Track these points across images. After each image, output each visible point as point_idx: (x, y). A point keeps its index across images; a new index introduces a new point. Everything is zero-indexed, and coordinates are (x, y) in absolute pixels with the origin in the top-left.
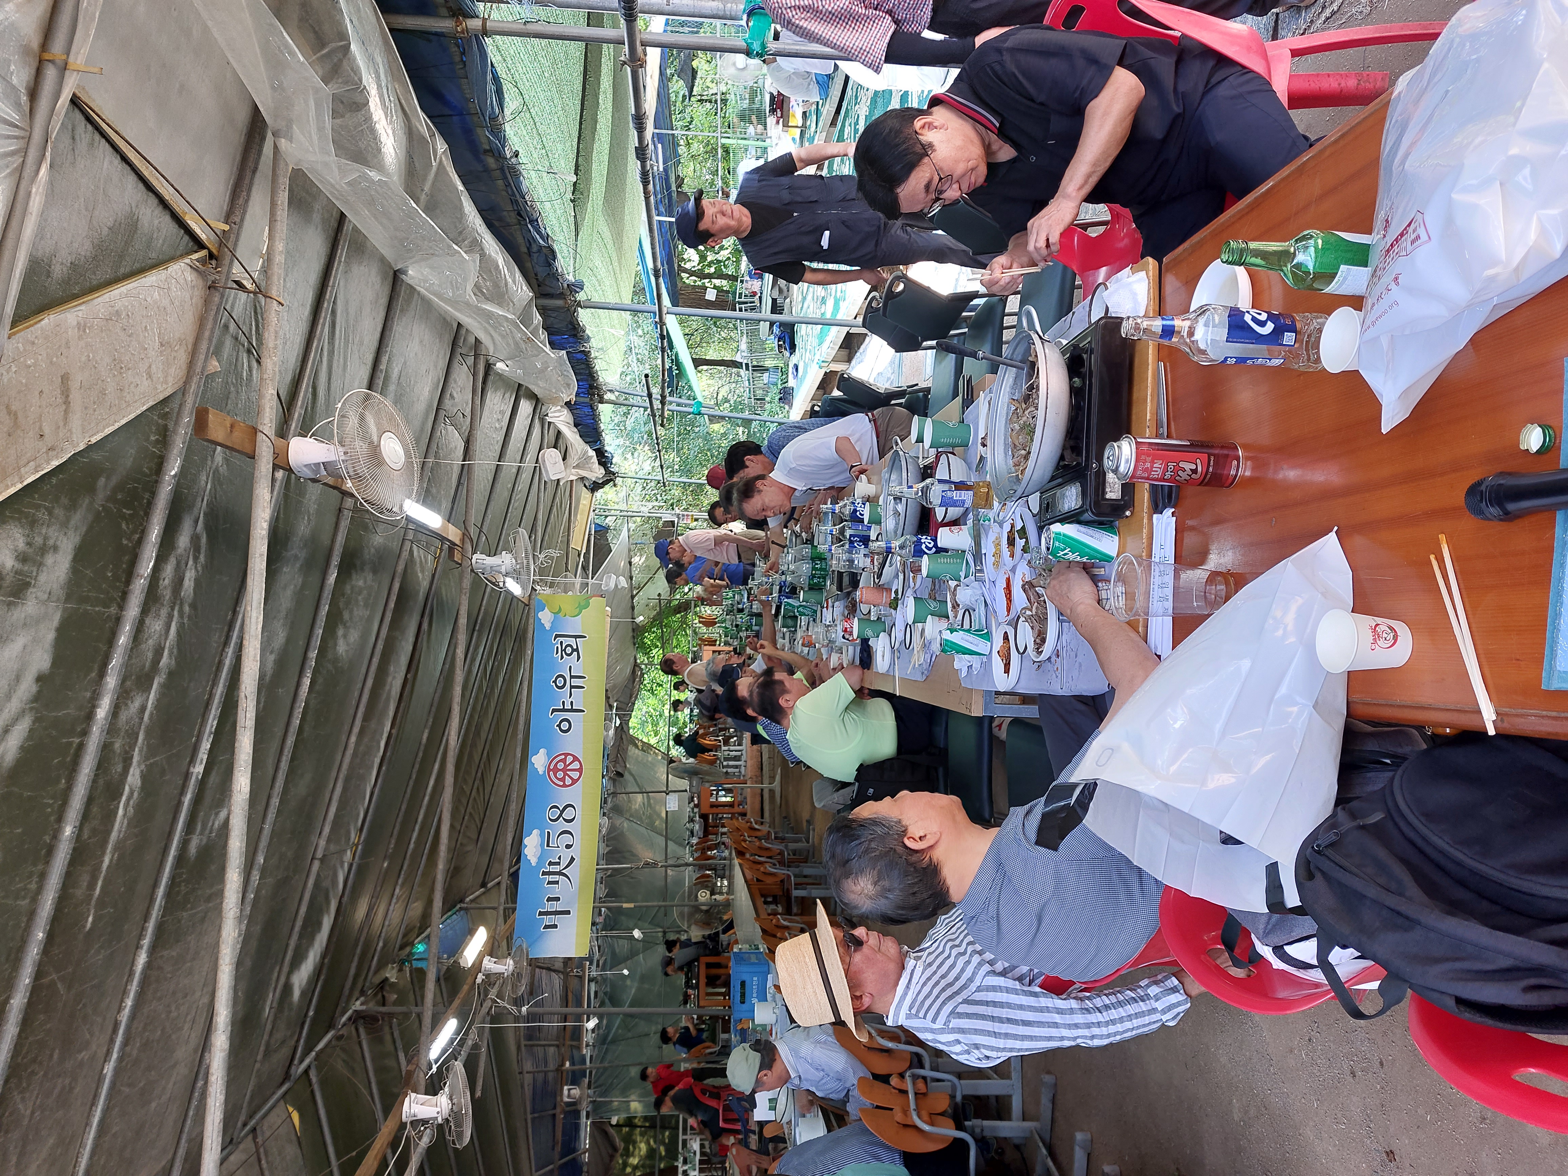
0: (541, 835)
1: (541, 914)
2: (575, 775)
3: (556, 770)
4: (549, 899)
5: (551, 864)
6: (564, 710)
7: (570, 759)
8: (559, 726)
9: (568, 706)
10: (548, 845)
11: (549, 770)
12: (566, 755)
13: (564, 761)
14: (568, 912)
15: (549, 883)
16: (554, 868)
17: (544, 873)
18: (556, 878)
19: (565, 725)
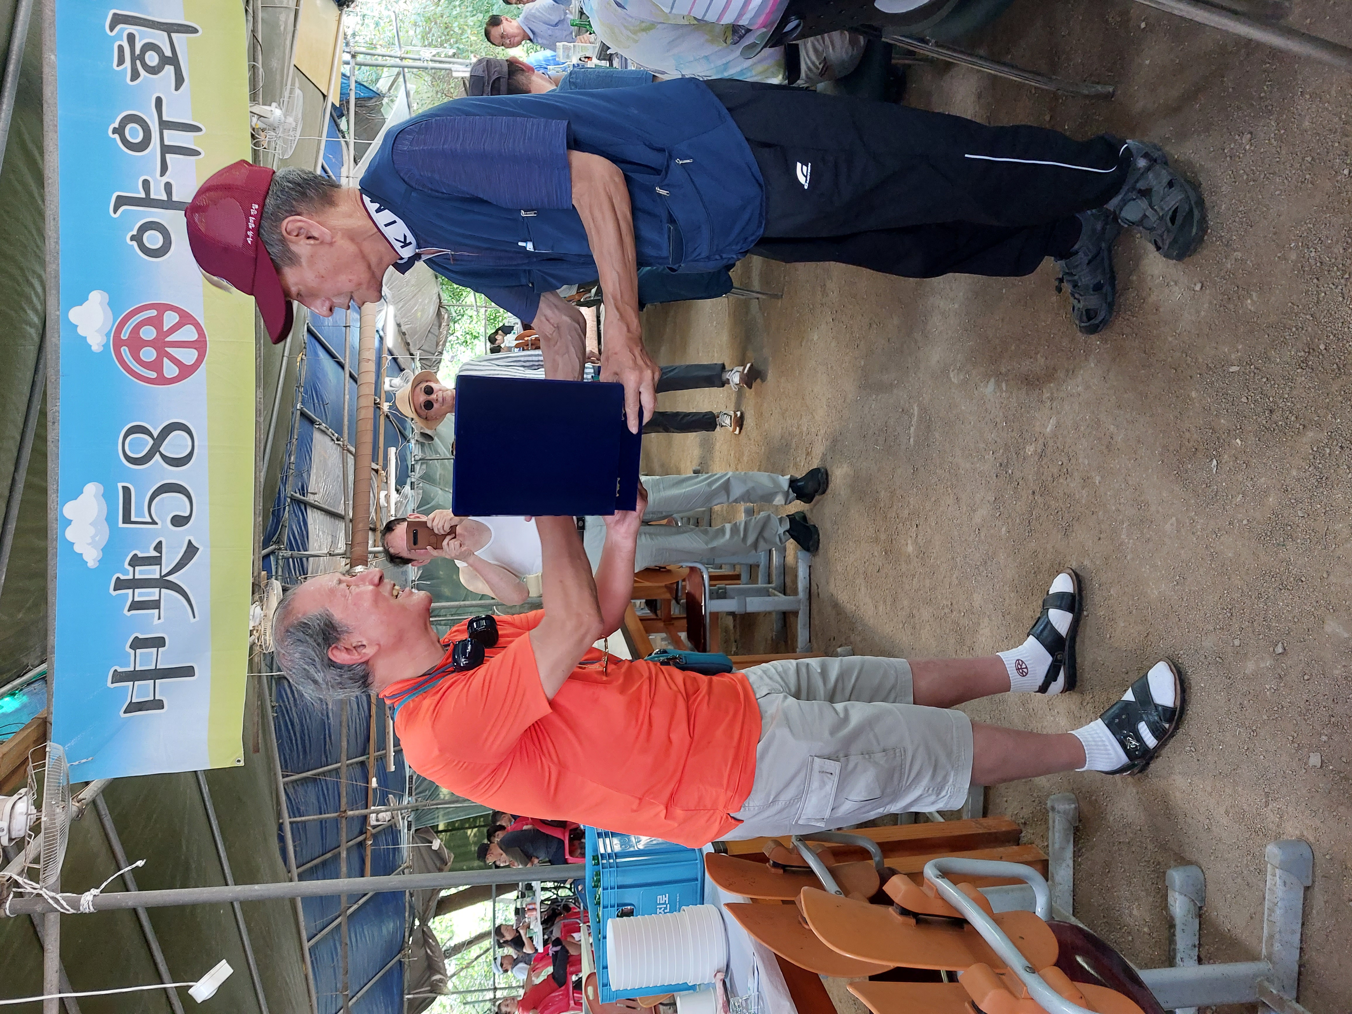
0: (108, 496)
1: (119, 677)
2: (188, 356)
3: (136, 344)
4: (138, 644)
5: (136, 561)
6: (148, 202)
7: (170, 319)
8: (138, 238)
9: (158, 193)
10: (127, 519)
11: (118, 343)
12: (163, 308)
13: (156, 322)
14: (188, 671)
15: (136, 606)
16: (143, 572)
17: (120, 584)
18: (152, 594)
19: (153, 240)
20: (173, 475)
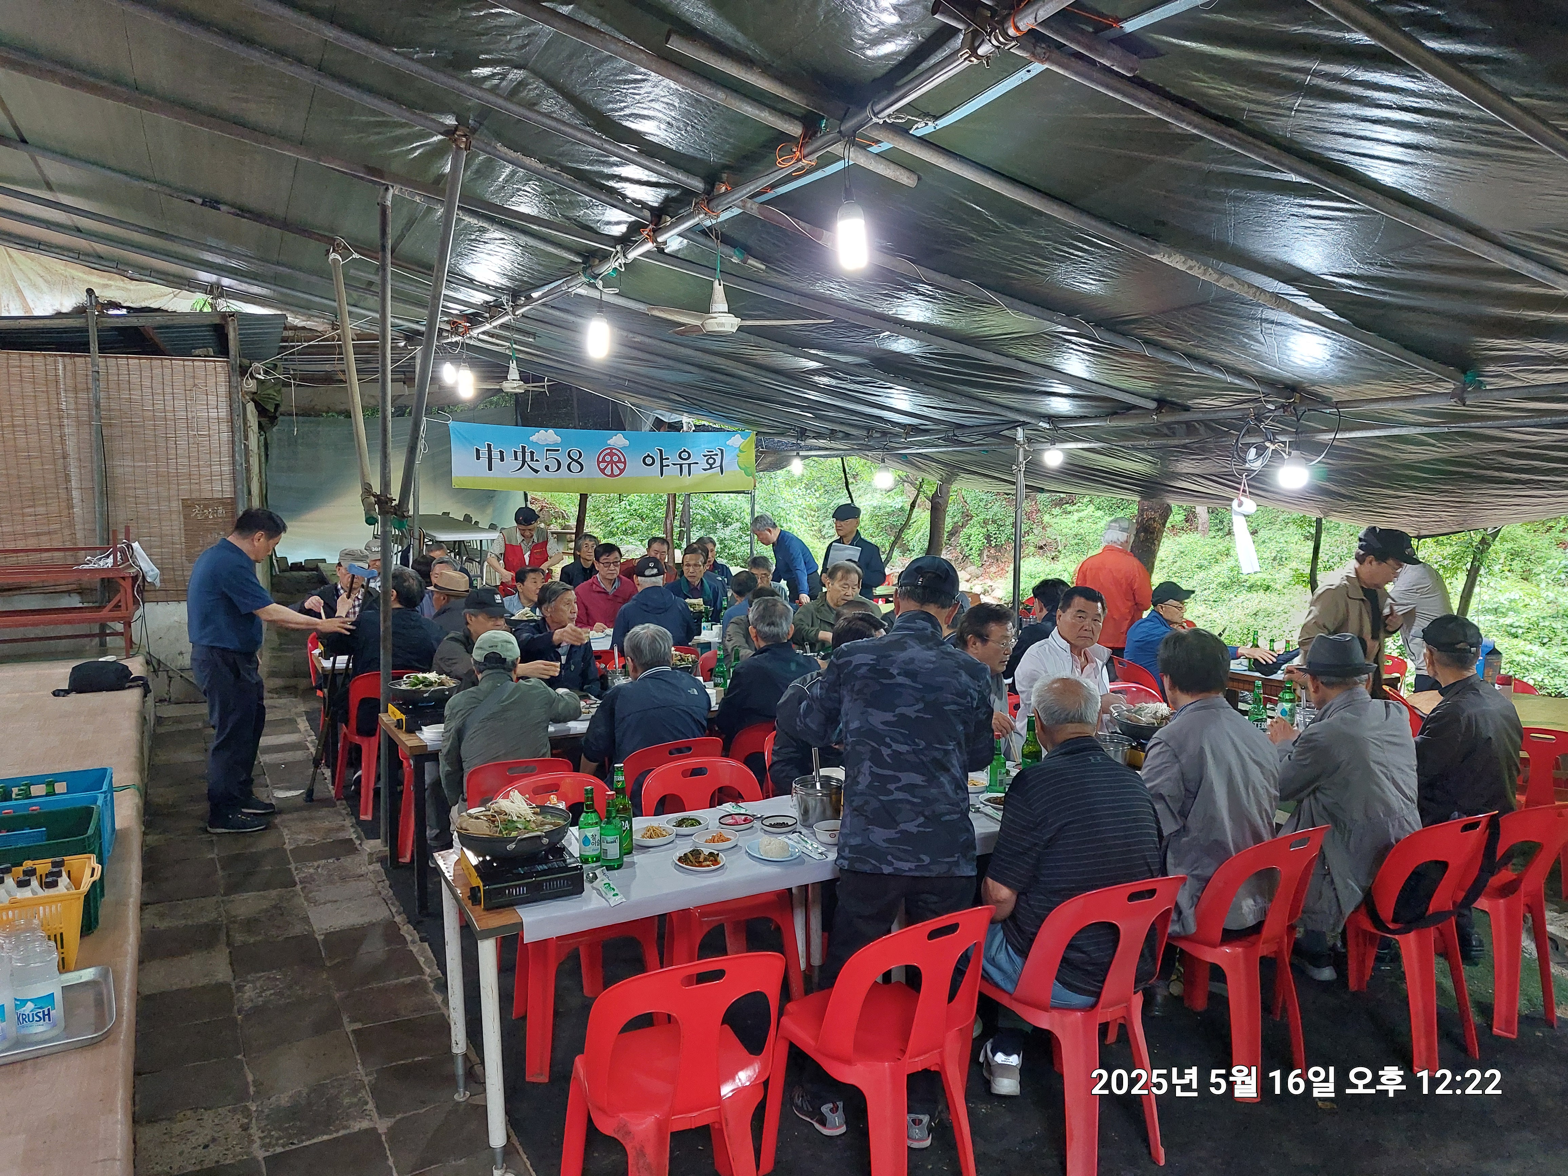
1: (489, 446)
2: (607, 471)
3: (612, 454)
4: (501, 453)
5: (532, 453)
6: (662, 459)
7: (621, 466)
8: (649, 456)
9: (665, 462)
10: (548, 450)
11: (611, 449)
12: (625, 463)
13: (619, 461)
14: (490, 469)
15: (515, 452)
16: (528, 455)
17: (523, 448)
18: (520, 458)
19: (649, 461)
20: (564, 467)
